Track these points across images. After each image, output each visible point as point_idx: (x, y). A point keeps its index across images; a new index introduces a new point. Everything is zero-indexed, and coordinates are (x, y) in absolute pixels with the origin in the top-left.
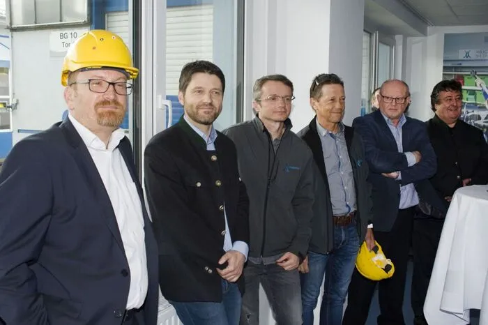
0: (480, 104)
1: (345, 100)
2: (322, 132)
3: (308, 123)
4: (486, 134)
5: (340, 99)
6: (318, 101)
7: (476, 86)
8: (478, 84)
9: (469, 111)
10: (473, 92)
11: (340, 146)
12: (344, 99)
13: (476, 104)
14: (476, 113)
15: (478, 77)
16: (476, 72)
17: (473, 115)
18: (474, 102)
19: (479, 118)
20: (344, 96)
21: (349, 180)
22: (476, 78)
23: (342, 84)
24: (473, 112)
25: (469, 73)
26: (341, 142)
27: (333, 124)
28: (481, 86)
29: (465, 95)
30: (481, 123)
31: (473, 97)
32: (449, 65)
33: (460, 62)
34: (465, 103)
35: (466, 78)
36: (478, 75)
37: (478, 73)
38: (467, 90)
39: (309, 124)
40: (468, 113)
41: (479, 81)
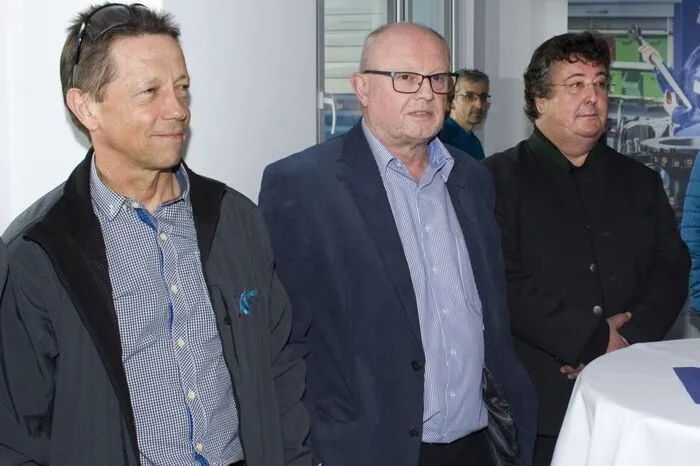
0: (651, 102)
1: (191, 90)
2: (108, 204)
3: (62, 176)
4: (666, 169)
5: (176, 88)
6: (99, 99)
7: (641, 60)
8: (645, 57)
9: (629, 117)
10: (634, 75)
11: (173, 251)
12: (186, 87)
13: (642, 102)
14: (643, 121)
15: (643, 41)
16: (639, 31)
17: (638, 127)
18: (638, 97)
19: (651, 133)
20: (185, 76)
21: (204, 368)
22: (641, 44)
23: (174, 34)
24: (637, 119)
25: (625, 32)
26: (178, 235)
27: (152, 175)
28: (652, 62)
29: (617, 80)
30: (654, 144)
31: (636, 85)
32: (581, 12)
33: (606, 8)
34: (618, 99)
35: (619, 43)
36: (645, 37)
37: (643, 32)
38: (623, 70)
39: (65, 177)
40: (626, 122)
41: (647, 50)
